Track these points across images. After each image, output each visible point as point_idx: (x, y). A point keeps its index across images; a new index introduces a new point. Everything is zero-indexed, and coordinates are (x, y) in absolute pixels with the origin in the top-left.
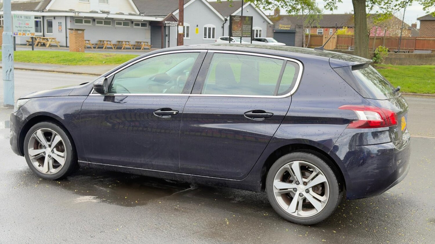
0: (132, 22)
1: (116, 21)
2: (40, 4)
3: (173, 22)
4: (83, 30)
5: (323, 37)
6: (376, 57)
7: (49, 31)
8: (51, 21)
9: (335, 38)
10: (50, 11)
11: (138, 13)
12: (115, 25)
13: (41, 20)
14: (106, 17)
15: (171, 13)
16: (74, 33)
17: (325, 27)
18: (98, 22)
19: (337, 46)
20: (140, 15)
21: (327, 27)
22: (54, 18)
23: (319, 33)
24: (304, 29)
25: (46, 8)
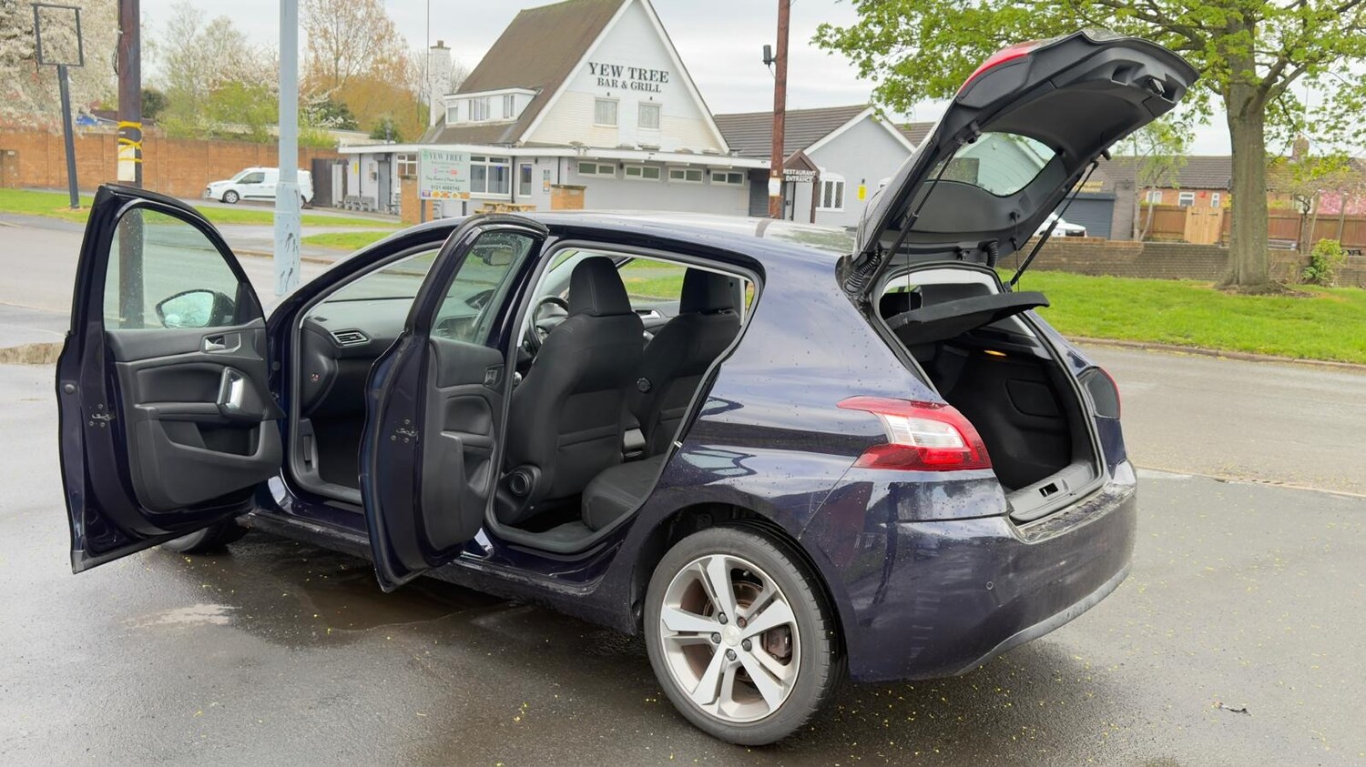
0: (708, 172)
1: (671, 169)
2: (509, 130)
3: (804, 172)
4: (581, 189)
5: (1186, 211)
6: (1316, 267)
7: (526, 191)
8: (529, 167)
9: (1217, 215)
10: (528, 145)
11: (726, 150)
12: (667, 179)
13: (509, 165)
14: (647, 158)
15: (798, 150)
16: (561, 195)
17: (1200, 189)
18: (631, 172)
19: (1223, 236)
20: (729, 155)
21: (1205, 189)
22: (536, 161)
23: (1183, 202)
24: (1136, 191)
25: (521, 139)
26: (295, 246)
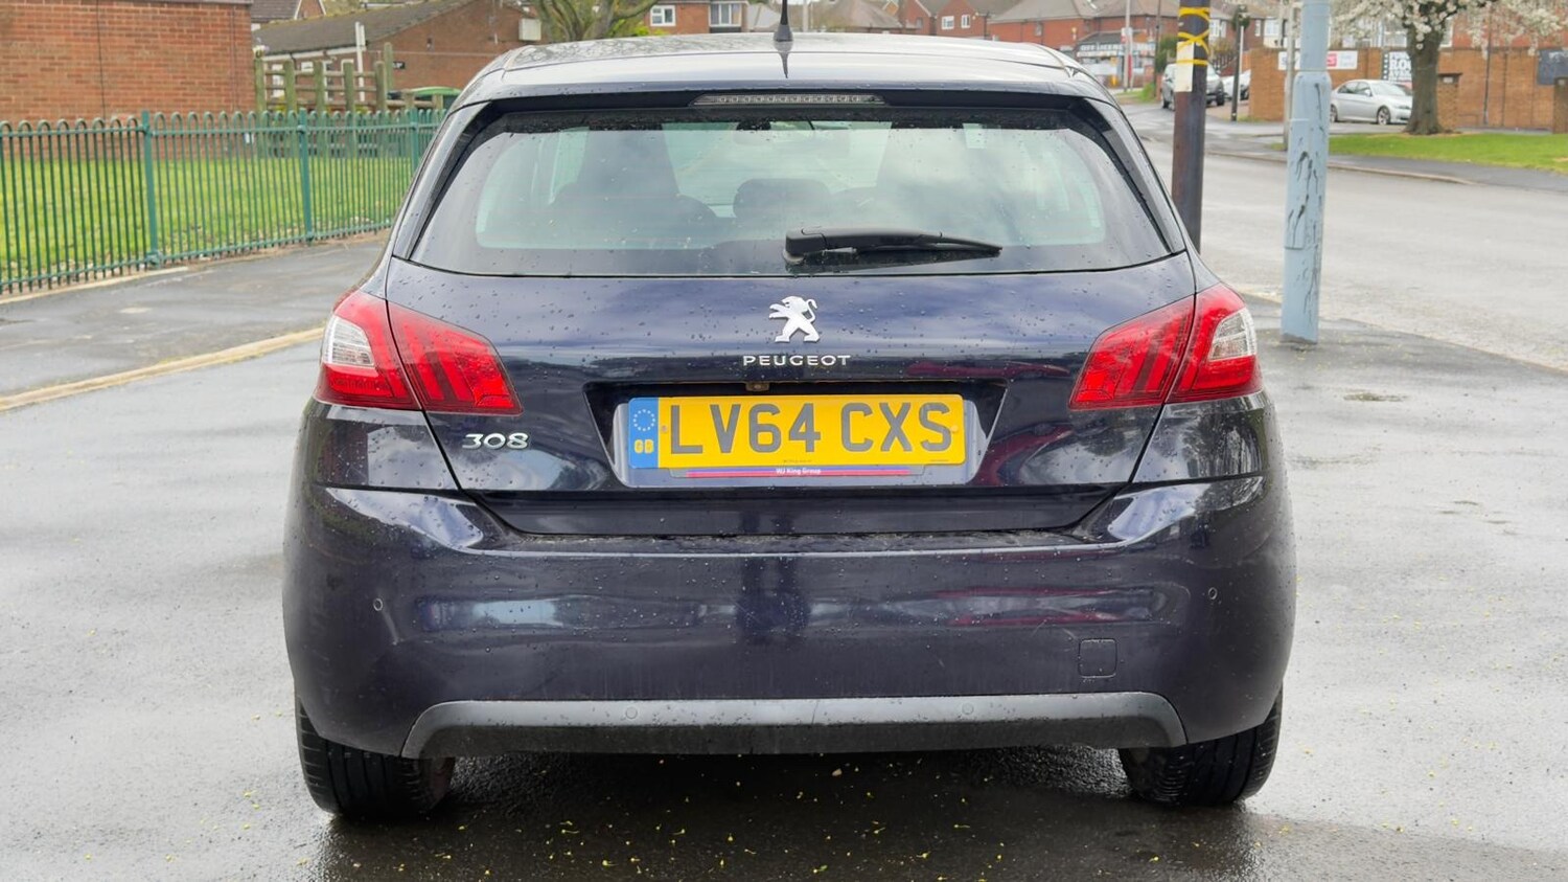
26: (1313, 169)
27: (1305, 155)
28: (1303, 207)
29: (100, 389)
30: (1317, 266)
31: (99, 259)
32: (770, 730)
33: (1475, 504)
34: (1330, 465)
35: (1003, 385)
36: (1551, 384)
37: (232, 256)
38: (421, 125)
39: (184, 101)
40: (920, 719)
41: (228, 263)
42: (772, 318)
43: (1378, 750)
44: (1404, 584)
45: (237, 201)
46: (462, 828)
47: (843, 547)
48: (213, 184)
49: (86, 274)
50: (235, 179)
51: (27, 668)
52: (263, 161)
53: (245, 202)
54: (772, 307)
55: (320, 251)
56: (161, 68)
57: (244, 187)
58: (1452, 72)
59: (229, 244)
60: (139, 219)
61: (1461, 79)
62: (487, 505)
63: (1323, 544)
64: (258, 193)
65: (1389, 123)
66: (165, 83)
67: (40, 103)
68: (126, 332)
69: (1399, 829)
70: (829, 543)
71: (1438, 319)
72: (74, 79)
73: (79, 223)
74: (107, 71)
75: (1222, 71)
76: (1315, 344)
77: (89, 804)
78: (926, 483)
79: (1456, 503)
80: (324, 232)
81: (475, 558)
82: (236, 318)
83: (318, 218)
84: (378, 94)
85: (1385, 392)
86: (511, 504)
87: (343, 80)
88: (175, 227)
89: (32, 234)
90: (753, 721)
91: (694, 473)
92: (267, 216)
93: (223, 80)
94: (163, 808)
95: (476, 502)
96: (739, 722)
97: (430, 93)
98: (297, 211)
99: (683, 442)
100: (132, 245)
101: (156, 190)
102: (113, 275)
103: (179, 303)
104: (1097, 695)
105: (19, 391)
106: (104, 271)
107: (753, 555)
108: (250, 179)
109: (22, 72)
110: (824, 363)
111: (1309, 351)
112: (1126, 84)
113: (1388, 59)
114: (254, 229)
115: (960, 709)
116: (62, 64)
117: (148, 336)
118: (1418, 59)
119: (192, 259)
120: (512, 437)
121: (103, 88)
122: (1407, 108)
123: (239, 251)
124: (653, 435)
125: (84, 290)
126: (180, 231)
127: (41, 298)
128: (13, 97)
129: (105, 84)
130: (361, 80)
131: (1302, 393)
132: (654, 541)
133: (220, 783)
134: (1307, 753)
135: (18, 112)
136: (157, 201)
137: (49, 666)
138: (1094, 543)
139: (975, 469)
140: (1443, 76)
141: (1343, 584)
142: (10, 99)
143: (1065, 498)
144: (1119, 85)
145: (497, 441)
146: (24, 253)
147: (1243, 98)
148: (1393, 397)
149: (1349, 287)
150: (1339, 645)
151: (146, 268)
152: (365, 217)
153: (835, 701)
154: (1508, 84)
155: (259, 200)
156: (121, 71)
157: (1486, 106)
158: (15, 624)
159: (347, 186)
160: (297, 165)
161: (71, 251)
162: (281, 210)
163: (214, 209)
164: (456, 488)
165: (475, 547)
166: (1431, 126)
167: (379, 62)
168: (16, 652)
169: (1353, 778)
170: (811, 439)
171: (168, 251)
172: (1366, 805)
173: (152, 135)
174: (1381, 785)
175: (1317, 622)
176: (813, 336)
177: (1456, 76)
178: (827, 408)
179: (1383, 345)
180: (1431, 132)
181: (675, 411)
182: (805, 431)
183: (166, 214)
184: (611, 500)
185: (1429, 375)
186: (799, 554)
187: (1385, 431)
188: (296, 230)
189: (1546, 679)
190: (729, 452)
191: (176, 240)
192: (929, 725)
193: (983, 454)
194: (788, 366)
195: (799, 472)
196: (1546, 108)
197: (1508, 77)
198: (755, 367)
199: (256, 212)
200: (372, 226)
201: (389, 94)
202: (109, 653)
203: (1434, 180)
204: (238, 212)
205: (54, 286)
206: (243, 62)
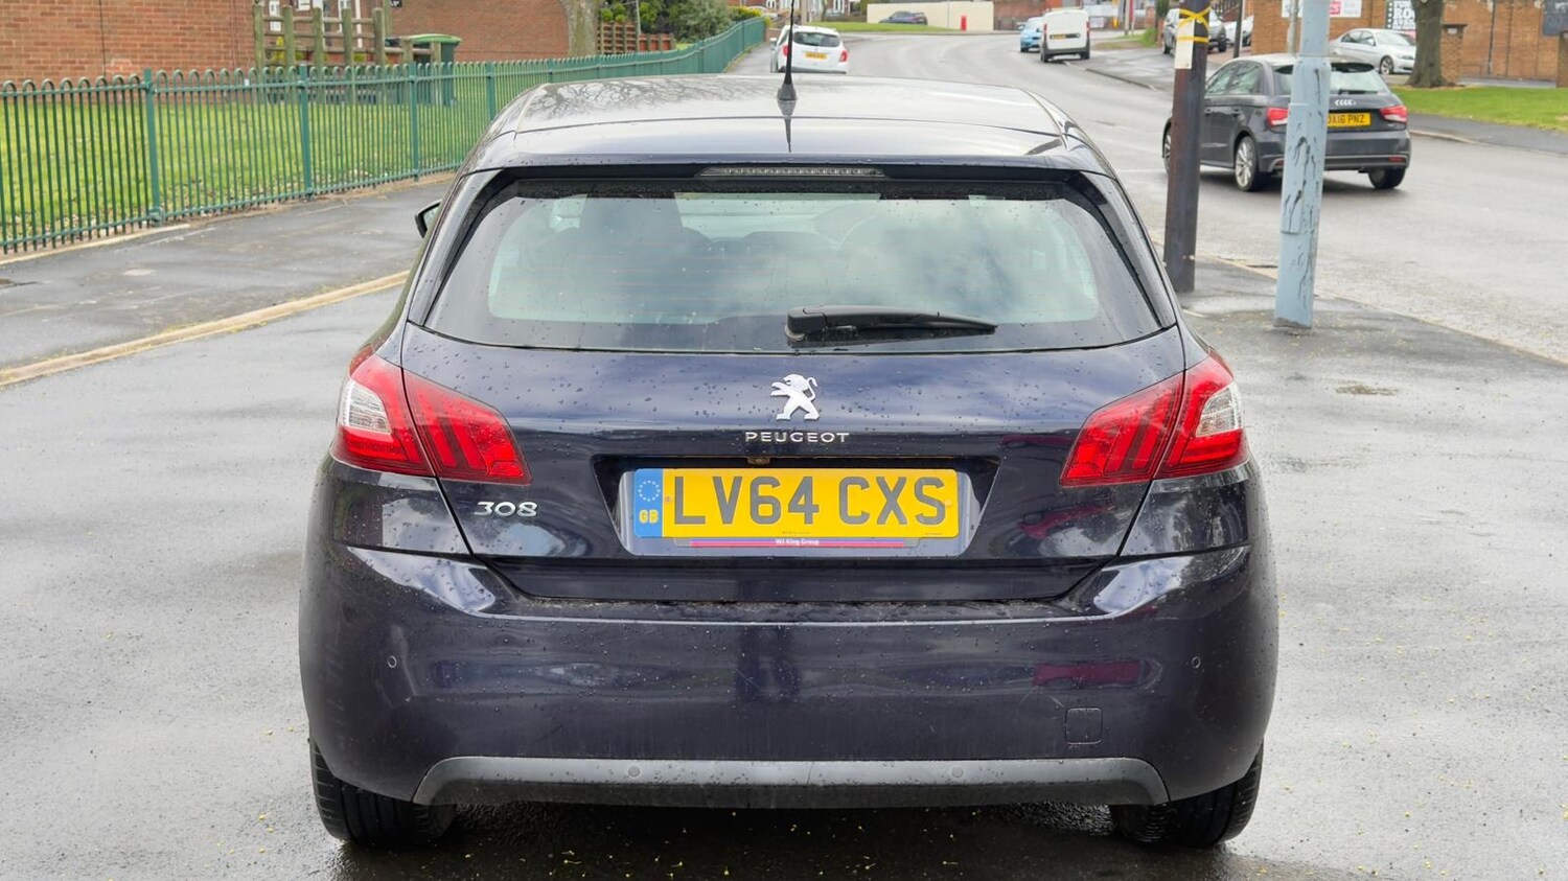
26: (1310, 155)
27: (1303, 140)
28: (1300, 192)
29: (107, 361)
30: (1313, 251)
31: (102, 215)
32: (767, 789)
33: (1462, 514)
34: (1319, 468)
35: (997, 463)
36: (1542, 376)
37: (232, 213)
38: (420, 78)
39: (183, 46)
40: (912, 781)
41: (229, 220)
42: (774, 396)
43: (1357, 787)
44: (1388, 604)
45: (237, 152)
46: (468, 856)
47: (839, 617)
48: (213, 133)
49: (90, 232)
50: (235, 128)
51: (46, 675)
52: (262, 107)
53: (245, 154)
54: (774, 385)
55: (321, 207)
56: (161, 14)
57: (244, 138)
58: (1456, 22)
59: (230, 199)
60: (141, 172)
61: (1465, 29)
62: (496, 569)
63: (1310, 557)
64: (258, 142)
65: (1392, 73)
66: (165, 28)
67: (40, 47)
68: (130, 297)
69: (1374, 873)
70: (826, 612)
71: (1434, 298)
72: (75, 24)
73: (82, 176)
74: (107, 15)
75: (1224, 16)
76: (1310, 328)
77: (110, 825)
78: (920, 555)
79: (1442, 512)
80: (324, 186)
81: (486, 622)
82: (237, 282)
83: (317, 171)
84: (376, 41)
85: (1377, 384)
86: (519, 569)
87: (341, 26)
88: (177, 180)
89: (36, 186)
90: (751, 782)
91: (698, 543)
92: (267, 168)
93: (221, 26)
94: (182, 830)
95: (487, 566)
96: (738, 781)
97: (428, 40)
98: (297, 164)
99: (686, 512)
100: (134, 199)
101: (158, 140)
102: (116, 232)
103: (183, 264)
104: (1083, 760)
105: (27, 361)
106: (107, 229)
107: (752, 623)
108: (251, 129)
109: (23, 16)
110: (824, 440)
111: (1302, 335)
112: (1127, 27)
113: (1393, 7)
114: (254, 183)
115: (950, 773)
116: (62, 8)
117: (152, 302)
118: (1423, 11)
119: (193, 216)
120: (522, 506)
121: (103, 32)
122: (1411, 58)
123: (239, 207)
124: (657, 505)
125: (88, 249)
126: (181, 185)
127: (45, 257)
128: (14, 41)
129: (105, 30)
130: (359, 27)
131: (1294, 383)
132: (657, 607)
133: (235, 803)
134: (1287, 789)
135: (19, 56)
136: (159, 151)
137: (67, 673)
138: (1082, 615)
139: (967, 542)
140: (1447, 27)
141: (1327, 602)
142: (10, 44)
143: (1053, 570)
144: (1120, 27)
145: (508, 509)
146: (28, 208)
147: (1245, 44)
148: (1384, 390)
149: (1346, 261)
150: (1322, 670)
151: (148, 226)
152: (364, 170)
153: (830, 763)
154: (1513, 34)
155: (259, 151)
156: (121, 16)
157: (1490, 56)
158: (33, 626)
159: (346, 137)
160: (296, 112)
161: (75, 205)
162: (281, 163)
163: (215, 161)
164: (468, 552)
165: (486, 611)
166: (1434, 78)
167: (377, 9)
168: (34, 657)
169: (1331, 817)
170: (809, 511)
171: (170, 206)
172: (1342, 847)
173: (154, 93)
174: (1358, 825)
175: (1301, 645)
176: (813, 414)
177: (1460, 27)
178: (826, 480)
179: (1377, 330)
180: (1433, 85)
181: (679, 482)
182: (804, 503)
183: (168, 167)
184: (616, 567)
185: (1421, 365)
186: (797, 624)
187: (1376, 430)
188: (296, 185)
189: (1523, 712)
190: (731, 523)
191: (178, 193)
192: (920, 786)
193: (976, 528)
194: (789, 443)
195: (797, 543)
196: (1550, 60)
197: (1513, 28)
198: (757, 442)
199: (256, 165)
200: (371, 180)
201: (387, 40)
202: (126, 660)
203: (1435, 138)
204: (238, 165)
205: (58, 244)
206: (242, 7)
